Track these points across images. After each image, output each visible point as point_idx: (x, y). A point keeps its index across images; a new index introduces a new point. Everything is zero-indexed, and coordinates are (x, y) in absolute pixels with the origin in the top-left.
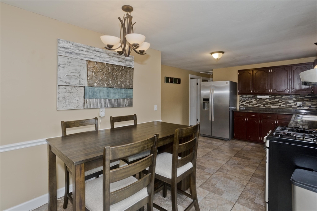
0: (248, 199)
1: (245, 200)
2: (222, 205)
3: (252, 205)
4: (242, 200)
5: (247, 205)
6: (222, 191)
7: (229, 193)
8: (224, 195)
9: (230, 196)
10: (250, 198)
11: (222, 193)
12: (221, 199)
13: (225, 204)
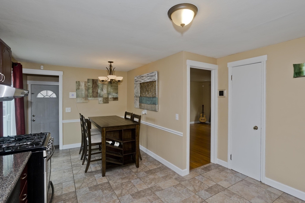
0: (69, 200)
1: (70, 197)
2: (82, 183)
3: (64, 197)
4: (73, 195)
5: (67, 194)
6: (92, 190)
7: (86, 193)
8: (88, 189)
9: (83, 192)
10: (68, 202)
11: (90, 189)
12: (87, 186)
13: (81, 185)
